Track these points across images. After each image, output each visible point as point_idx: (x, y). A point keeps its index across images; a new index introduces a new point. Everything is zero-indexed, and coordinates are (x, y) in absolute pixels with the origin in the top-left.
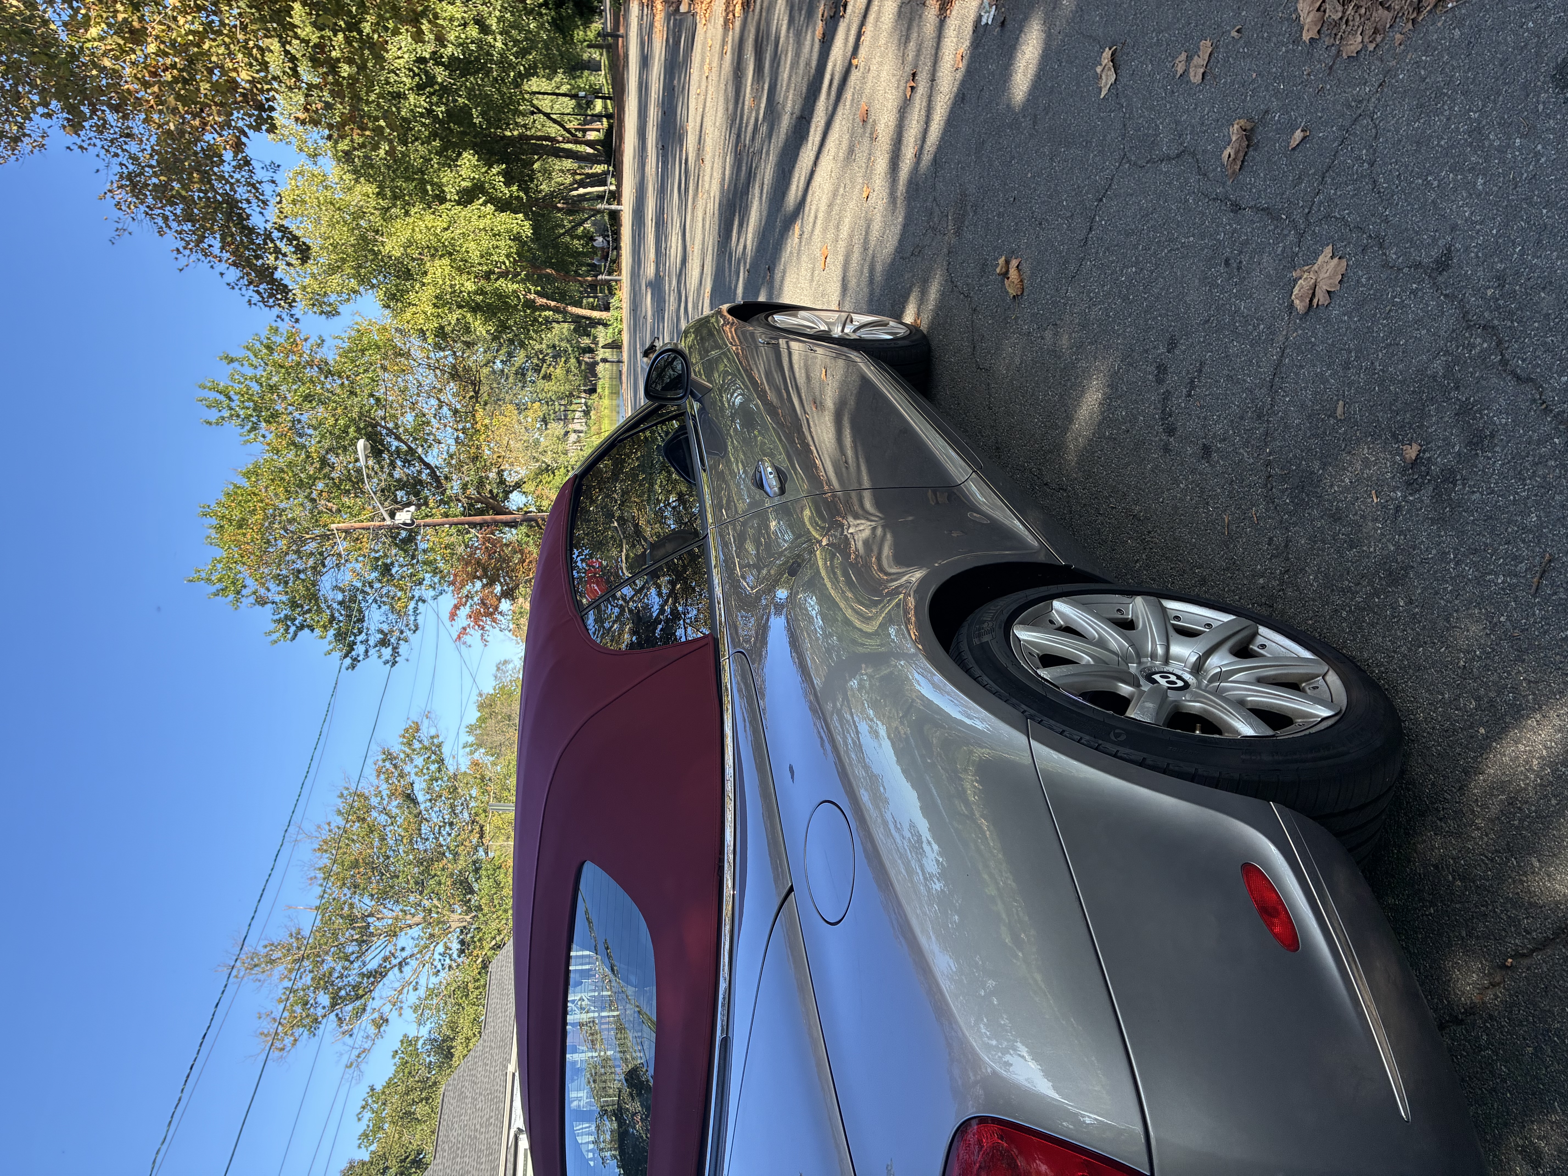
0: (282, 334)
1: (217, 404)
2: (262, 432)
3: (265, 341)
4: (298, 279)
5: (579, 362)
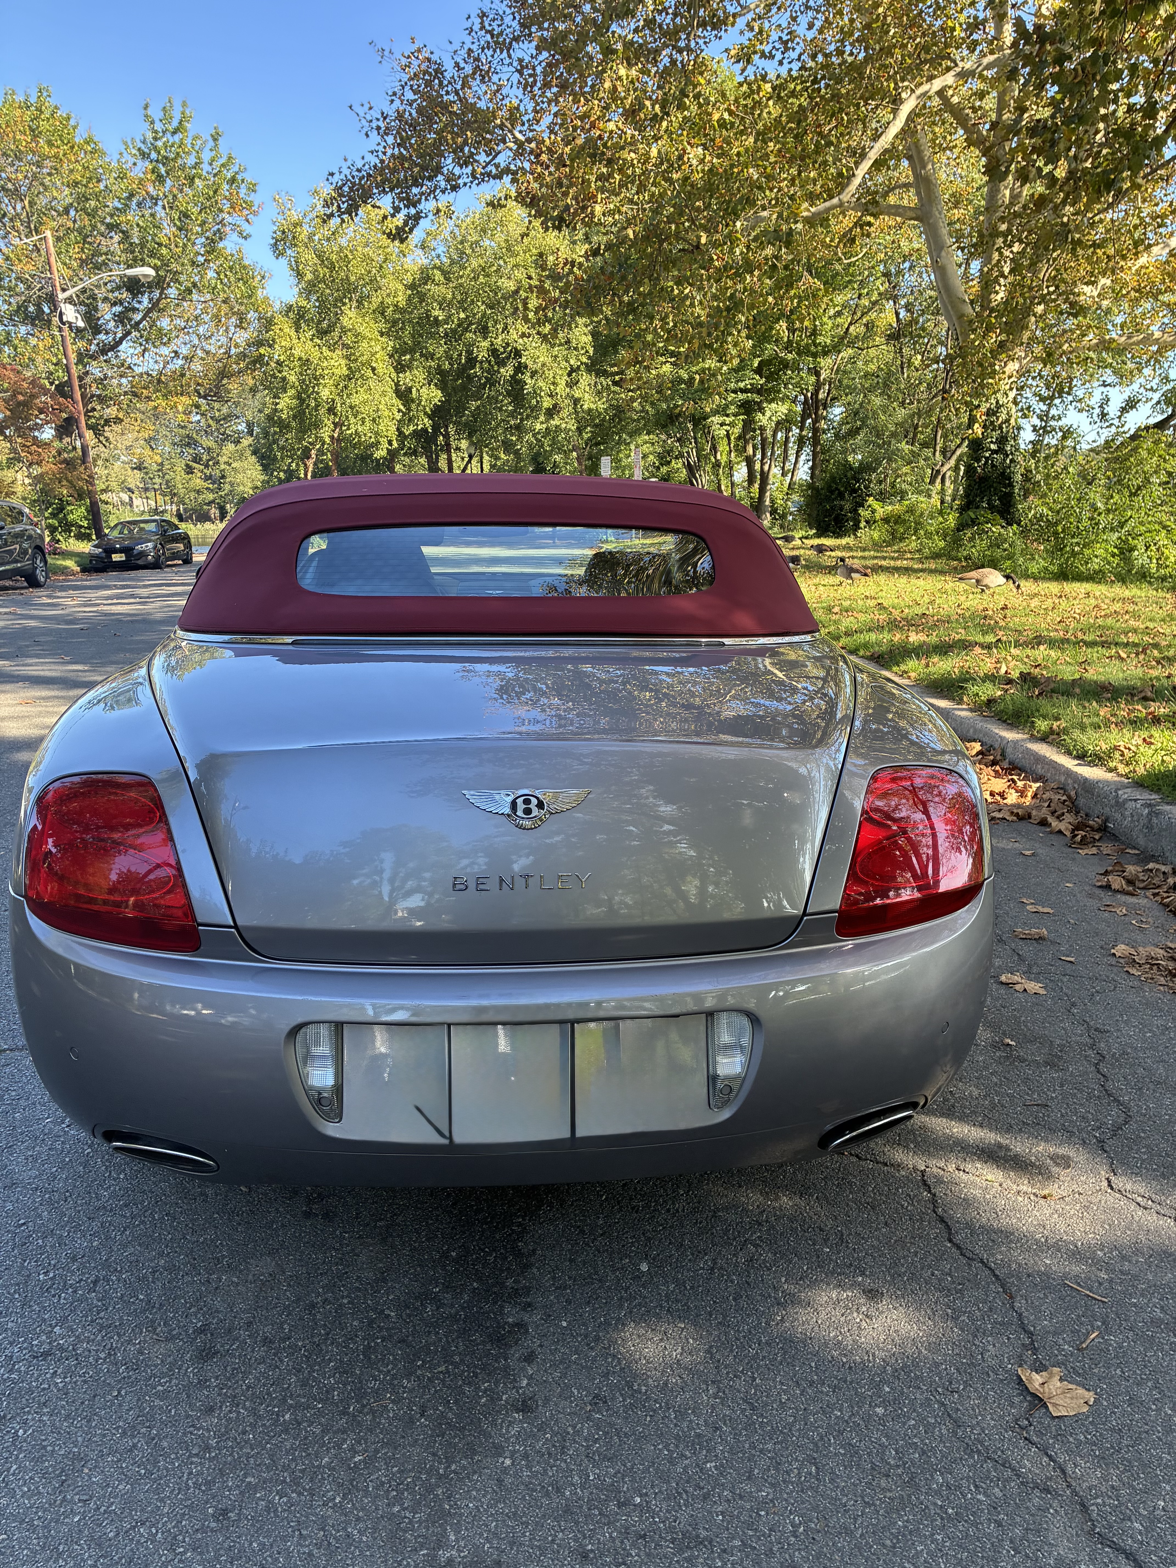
0: (249, 195)
1: (167, 117)
2: (140, 163)
3: (239, 177)
4: (307, 220)
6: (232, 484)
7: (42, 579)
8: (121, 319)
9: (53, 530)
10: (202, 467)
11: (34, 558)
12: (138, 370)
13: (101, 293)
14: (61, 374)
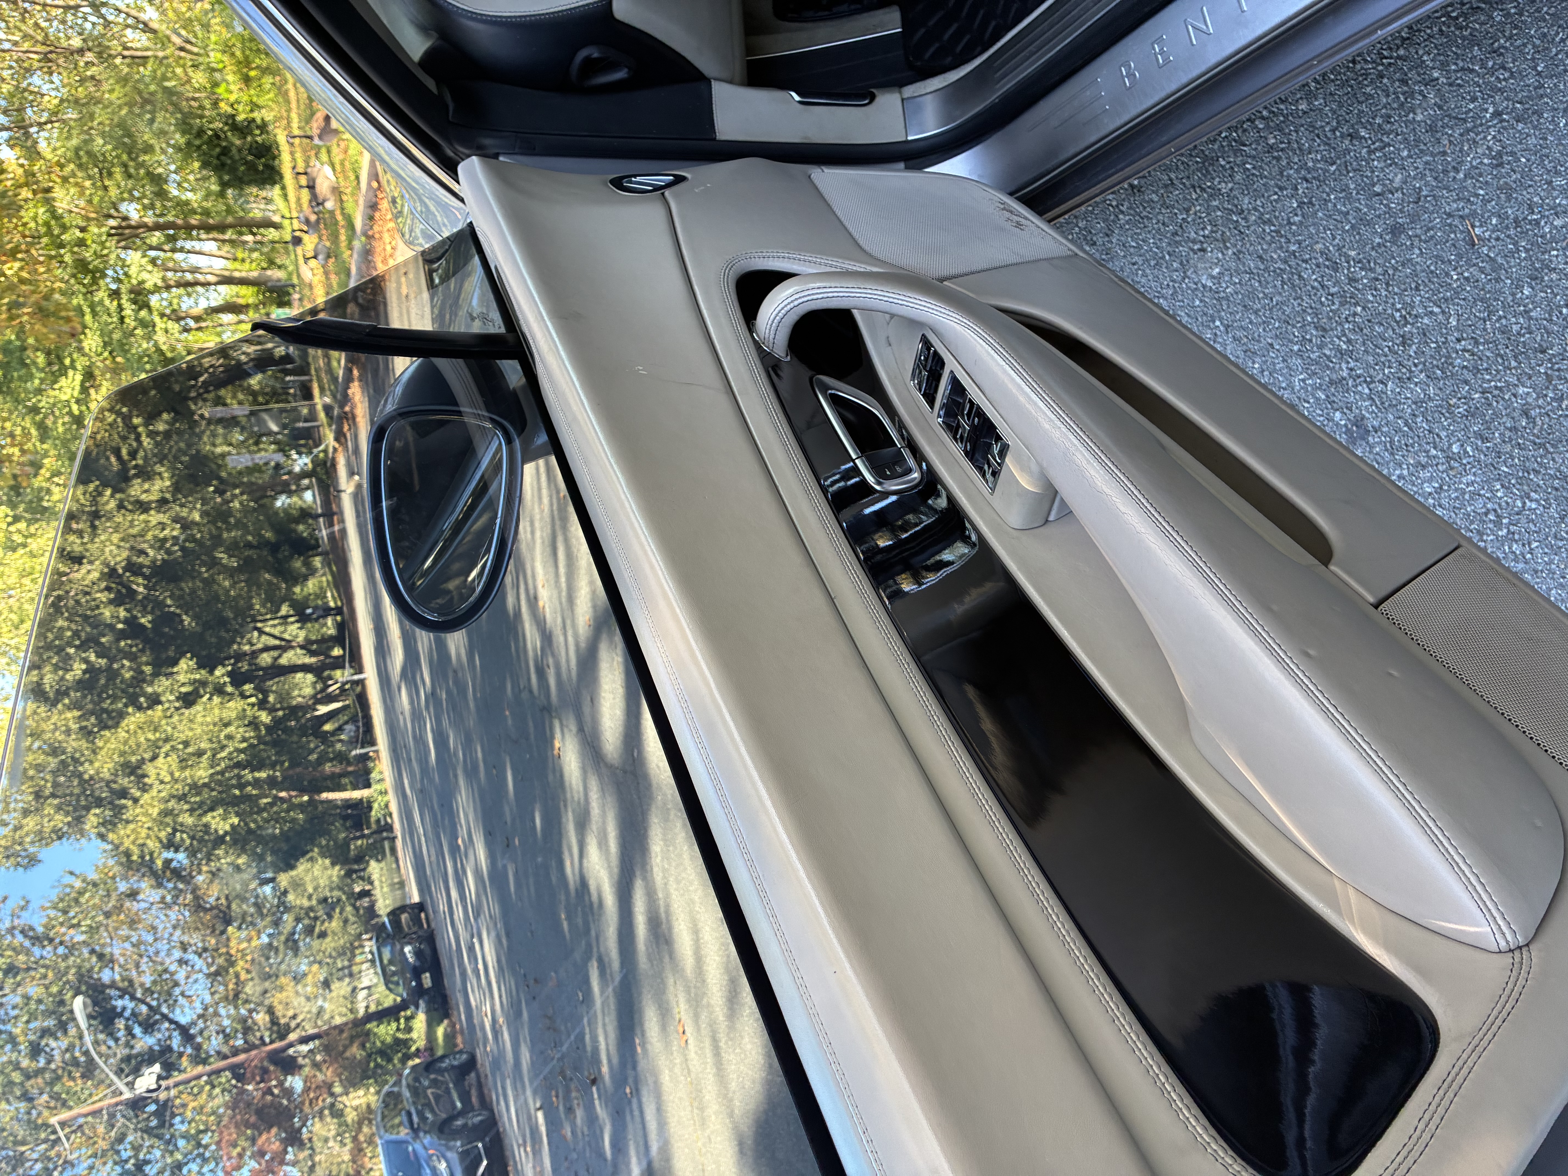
5: (357, 909)
6: (331, 890)
7: (464, 1056)
8: (149, 1027)
9: (407, 1057)
10: (318, 923)
11: (441, 1071)
12: (208, 999)
13: (121, 1052)
14: (223, 1080)
